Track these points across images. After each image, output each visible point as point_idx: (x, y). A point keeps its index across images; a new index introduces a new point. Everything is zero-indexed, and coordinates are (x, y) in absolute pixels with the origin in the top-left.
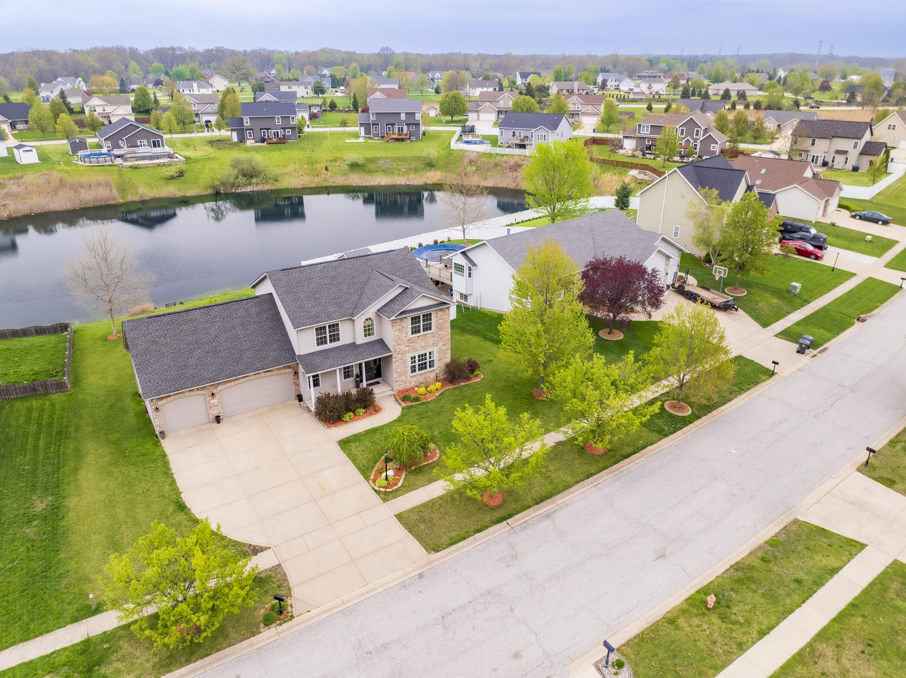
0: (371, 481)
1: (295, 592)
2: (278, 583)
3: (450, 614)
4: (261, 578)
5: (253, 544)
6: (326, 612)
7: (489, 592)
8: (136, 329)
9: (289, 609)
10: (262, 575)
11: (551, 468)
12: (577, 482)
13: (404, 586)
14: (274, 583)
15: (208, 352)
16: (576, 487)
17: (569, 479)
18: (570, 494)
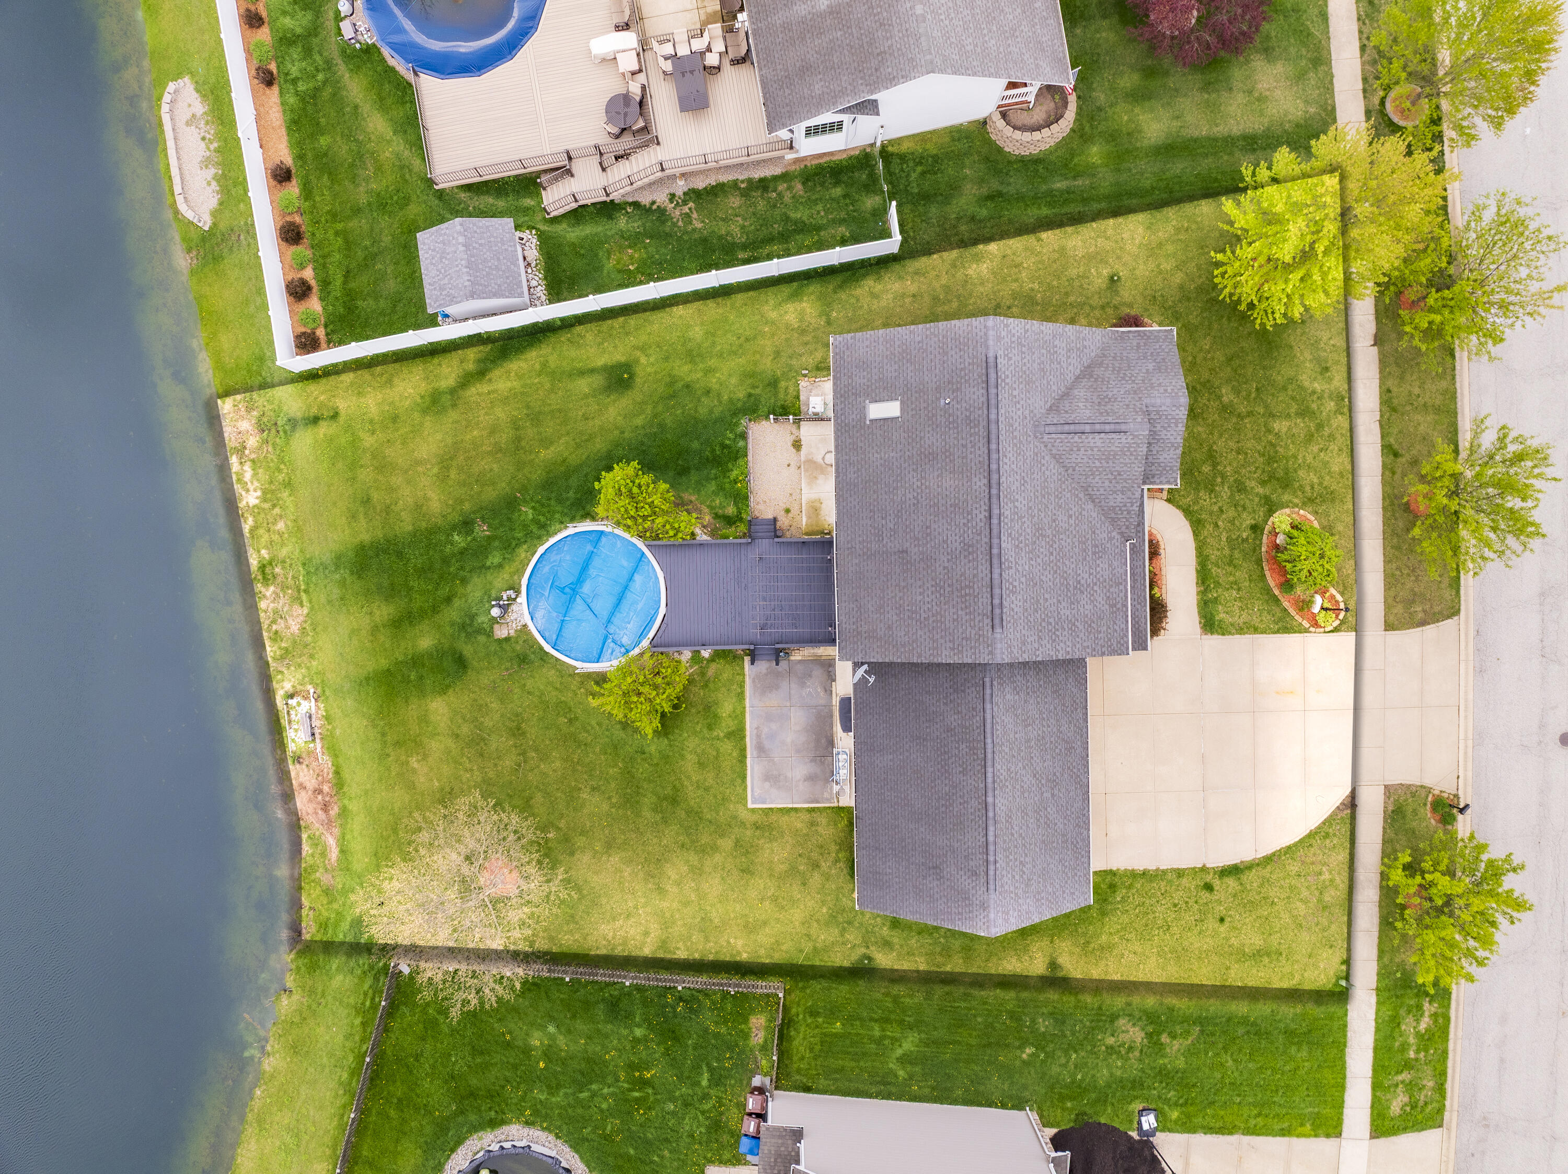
0: (1312, 629)
1: (1428, 782)
2: (1409, 796)
3: (1543, 647)
4: (1393, 811)
5: (1338, 804)
6: (1466, 761)
7: (1542, 594)
8: (1007, 913)
9: (1446, 795)
10: (1391, 808)
11: (1416, 391)
12: (1454, 378)
13: (1480, 671)
14: (1406, 800)
15: (1053, 795)
16: (1458, 385)
17: (1444, 384)
18: (1462, 401)
